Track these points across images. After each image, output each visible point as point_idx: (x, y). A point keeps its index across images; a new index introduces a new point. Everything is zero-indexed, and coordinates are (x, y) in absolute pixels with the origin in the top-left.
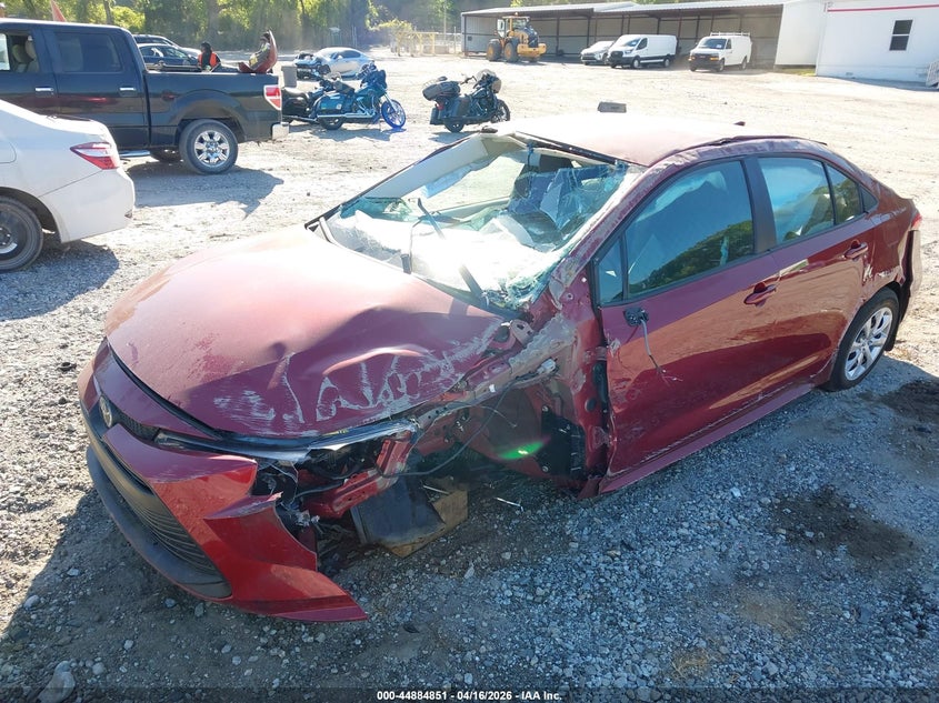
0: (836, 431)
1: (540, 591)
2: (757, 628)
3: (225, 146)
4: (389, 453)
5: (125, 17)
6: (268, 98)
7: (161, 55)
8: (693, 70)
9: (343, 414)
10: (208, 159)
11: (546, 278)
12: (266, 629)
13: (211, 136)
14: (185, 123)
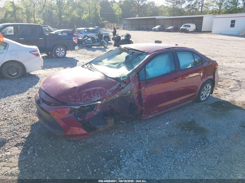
0: (197, 111)
1: (127, 137)
2: (170, 144)
3: (63, 51)
4: (97, 108)
5: (39, 21)
6: (74, 40)
7: (48, 30)
8: (181, 32)
9: (87, 100)
10: (59, 54)
11: (129, 75)
12: (72, 142)
13: (60, 49)
14: (54, 46)
